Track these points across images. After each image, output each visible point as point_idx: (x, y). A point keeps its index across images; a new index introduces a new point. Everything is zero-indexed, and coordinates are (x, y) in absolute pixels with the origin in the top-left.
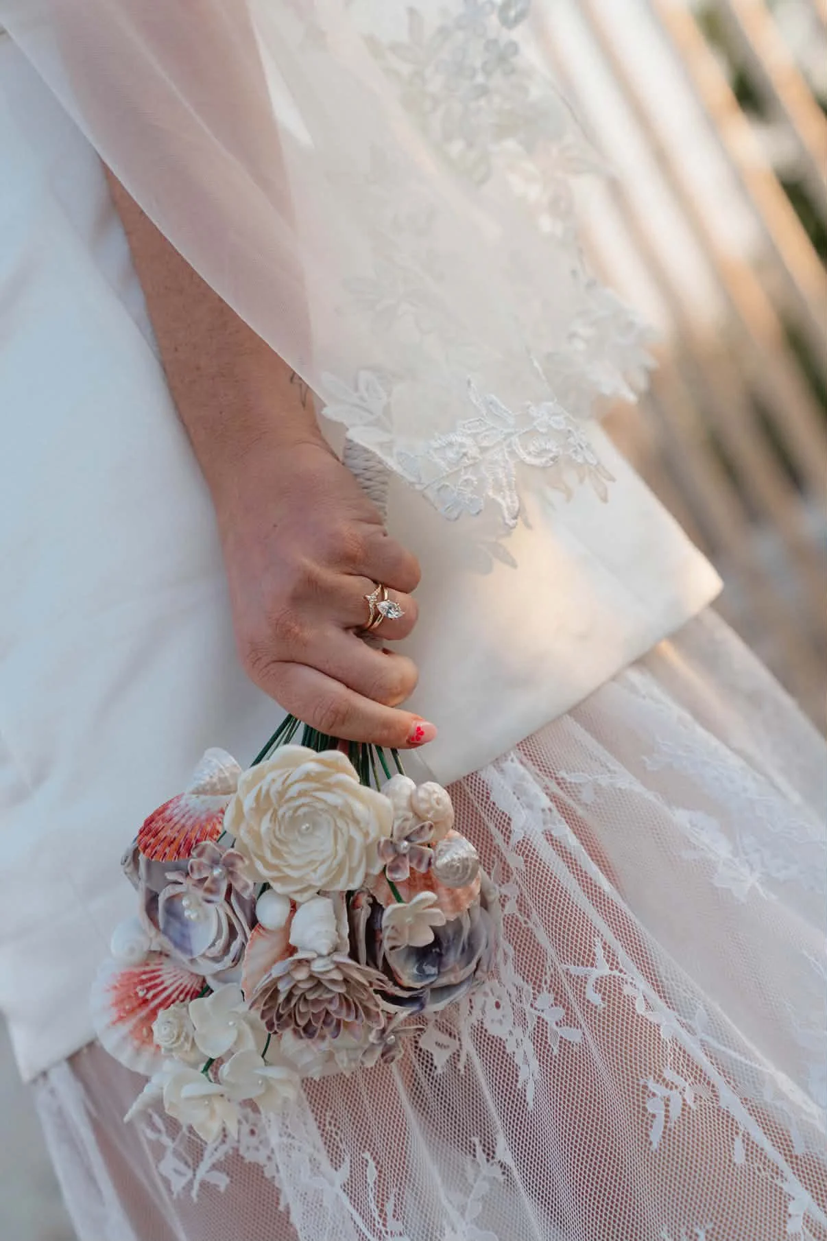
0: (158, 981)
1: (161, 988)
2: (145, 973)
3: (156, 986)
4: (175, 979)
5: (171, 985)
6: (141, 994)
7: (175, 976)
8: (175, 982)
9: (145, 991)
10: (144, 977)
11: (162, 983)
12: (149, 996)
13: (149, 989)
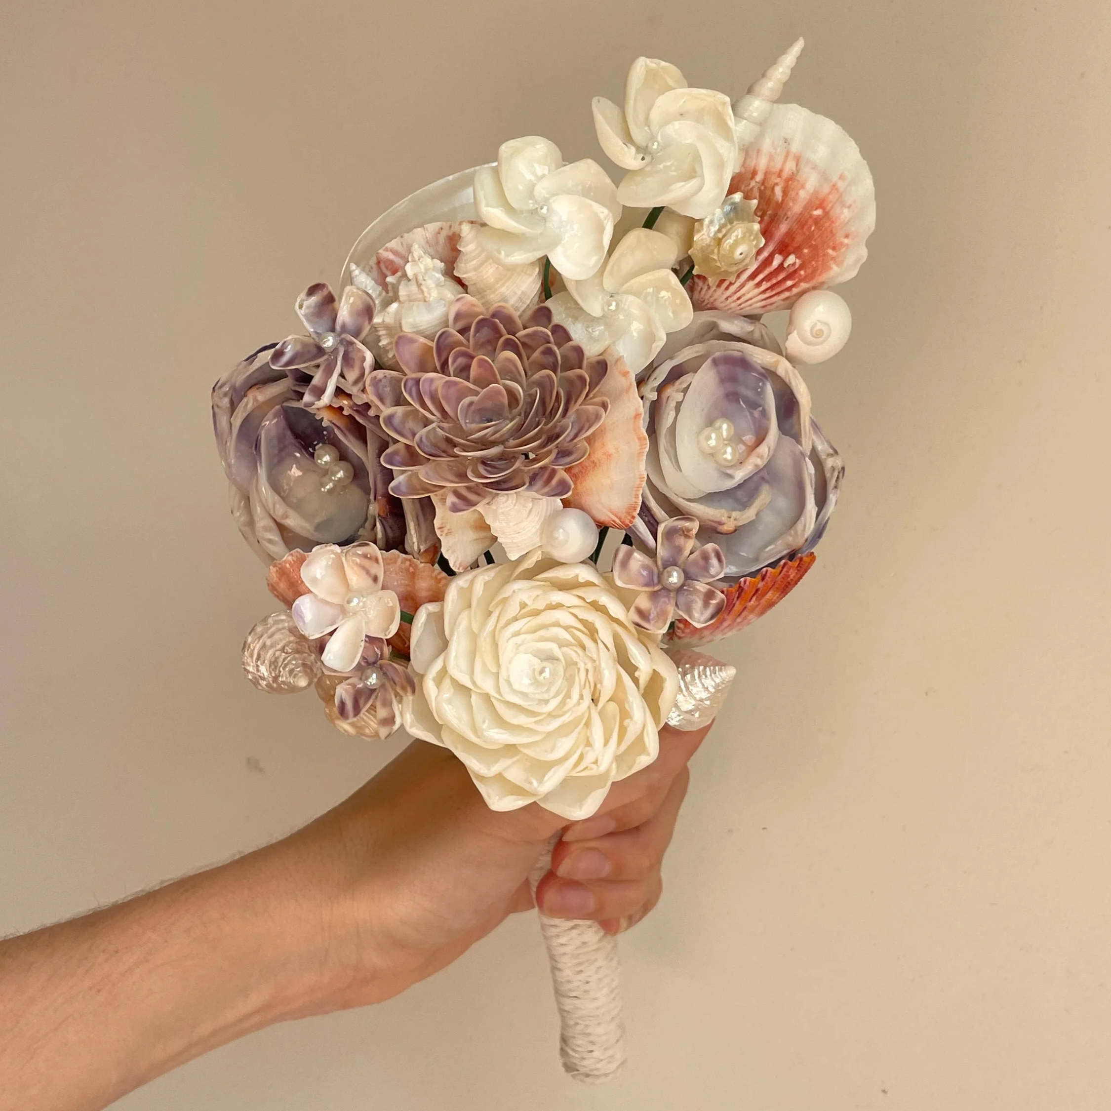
0: (765, 286)
1: (761, 277)
2: (789, 289)
3: (767, 278)
4: (738, 294)
5: (742, 286)
6: (791, 259)
7: (739, 299)
8: (736, 292)
9: (786, 265)
10: (789, 283)
11: (759, 285)
12: (777, 260)
13: (781, 267)
